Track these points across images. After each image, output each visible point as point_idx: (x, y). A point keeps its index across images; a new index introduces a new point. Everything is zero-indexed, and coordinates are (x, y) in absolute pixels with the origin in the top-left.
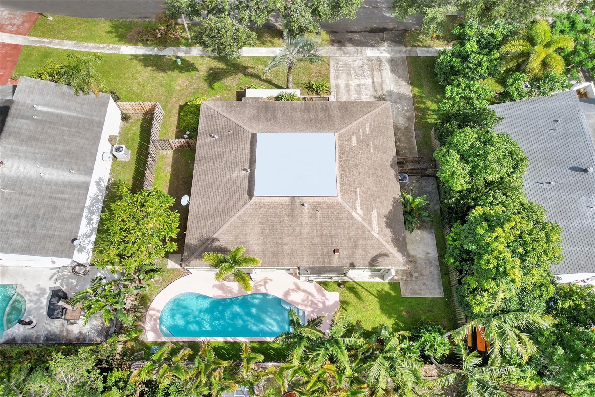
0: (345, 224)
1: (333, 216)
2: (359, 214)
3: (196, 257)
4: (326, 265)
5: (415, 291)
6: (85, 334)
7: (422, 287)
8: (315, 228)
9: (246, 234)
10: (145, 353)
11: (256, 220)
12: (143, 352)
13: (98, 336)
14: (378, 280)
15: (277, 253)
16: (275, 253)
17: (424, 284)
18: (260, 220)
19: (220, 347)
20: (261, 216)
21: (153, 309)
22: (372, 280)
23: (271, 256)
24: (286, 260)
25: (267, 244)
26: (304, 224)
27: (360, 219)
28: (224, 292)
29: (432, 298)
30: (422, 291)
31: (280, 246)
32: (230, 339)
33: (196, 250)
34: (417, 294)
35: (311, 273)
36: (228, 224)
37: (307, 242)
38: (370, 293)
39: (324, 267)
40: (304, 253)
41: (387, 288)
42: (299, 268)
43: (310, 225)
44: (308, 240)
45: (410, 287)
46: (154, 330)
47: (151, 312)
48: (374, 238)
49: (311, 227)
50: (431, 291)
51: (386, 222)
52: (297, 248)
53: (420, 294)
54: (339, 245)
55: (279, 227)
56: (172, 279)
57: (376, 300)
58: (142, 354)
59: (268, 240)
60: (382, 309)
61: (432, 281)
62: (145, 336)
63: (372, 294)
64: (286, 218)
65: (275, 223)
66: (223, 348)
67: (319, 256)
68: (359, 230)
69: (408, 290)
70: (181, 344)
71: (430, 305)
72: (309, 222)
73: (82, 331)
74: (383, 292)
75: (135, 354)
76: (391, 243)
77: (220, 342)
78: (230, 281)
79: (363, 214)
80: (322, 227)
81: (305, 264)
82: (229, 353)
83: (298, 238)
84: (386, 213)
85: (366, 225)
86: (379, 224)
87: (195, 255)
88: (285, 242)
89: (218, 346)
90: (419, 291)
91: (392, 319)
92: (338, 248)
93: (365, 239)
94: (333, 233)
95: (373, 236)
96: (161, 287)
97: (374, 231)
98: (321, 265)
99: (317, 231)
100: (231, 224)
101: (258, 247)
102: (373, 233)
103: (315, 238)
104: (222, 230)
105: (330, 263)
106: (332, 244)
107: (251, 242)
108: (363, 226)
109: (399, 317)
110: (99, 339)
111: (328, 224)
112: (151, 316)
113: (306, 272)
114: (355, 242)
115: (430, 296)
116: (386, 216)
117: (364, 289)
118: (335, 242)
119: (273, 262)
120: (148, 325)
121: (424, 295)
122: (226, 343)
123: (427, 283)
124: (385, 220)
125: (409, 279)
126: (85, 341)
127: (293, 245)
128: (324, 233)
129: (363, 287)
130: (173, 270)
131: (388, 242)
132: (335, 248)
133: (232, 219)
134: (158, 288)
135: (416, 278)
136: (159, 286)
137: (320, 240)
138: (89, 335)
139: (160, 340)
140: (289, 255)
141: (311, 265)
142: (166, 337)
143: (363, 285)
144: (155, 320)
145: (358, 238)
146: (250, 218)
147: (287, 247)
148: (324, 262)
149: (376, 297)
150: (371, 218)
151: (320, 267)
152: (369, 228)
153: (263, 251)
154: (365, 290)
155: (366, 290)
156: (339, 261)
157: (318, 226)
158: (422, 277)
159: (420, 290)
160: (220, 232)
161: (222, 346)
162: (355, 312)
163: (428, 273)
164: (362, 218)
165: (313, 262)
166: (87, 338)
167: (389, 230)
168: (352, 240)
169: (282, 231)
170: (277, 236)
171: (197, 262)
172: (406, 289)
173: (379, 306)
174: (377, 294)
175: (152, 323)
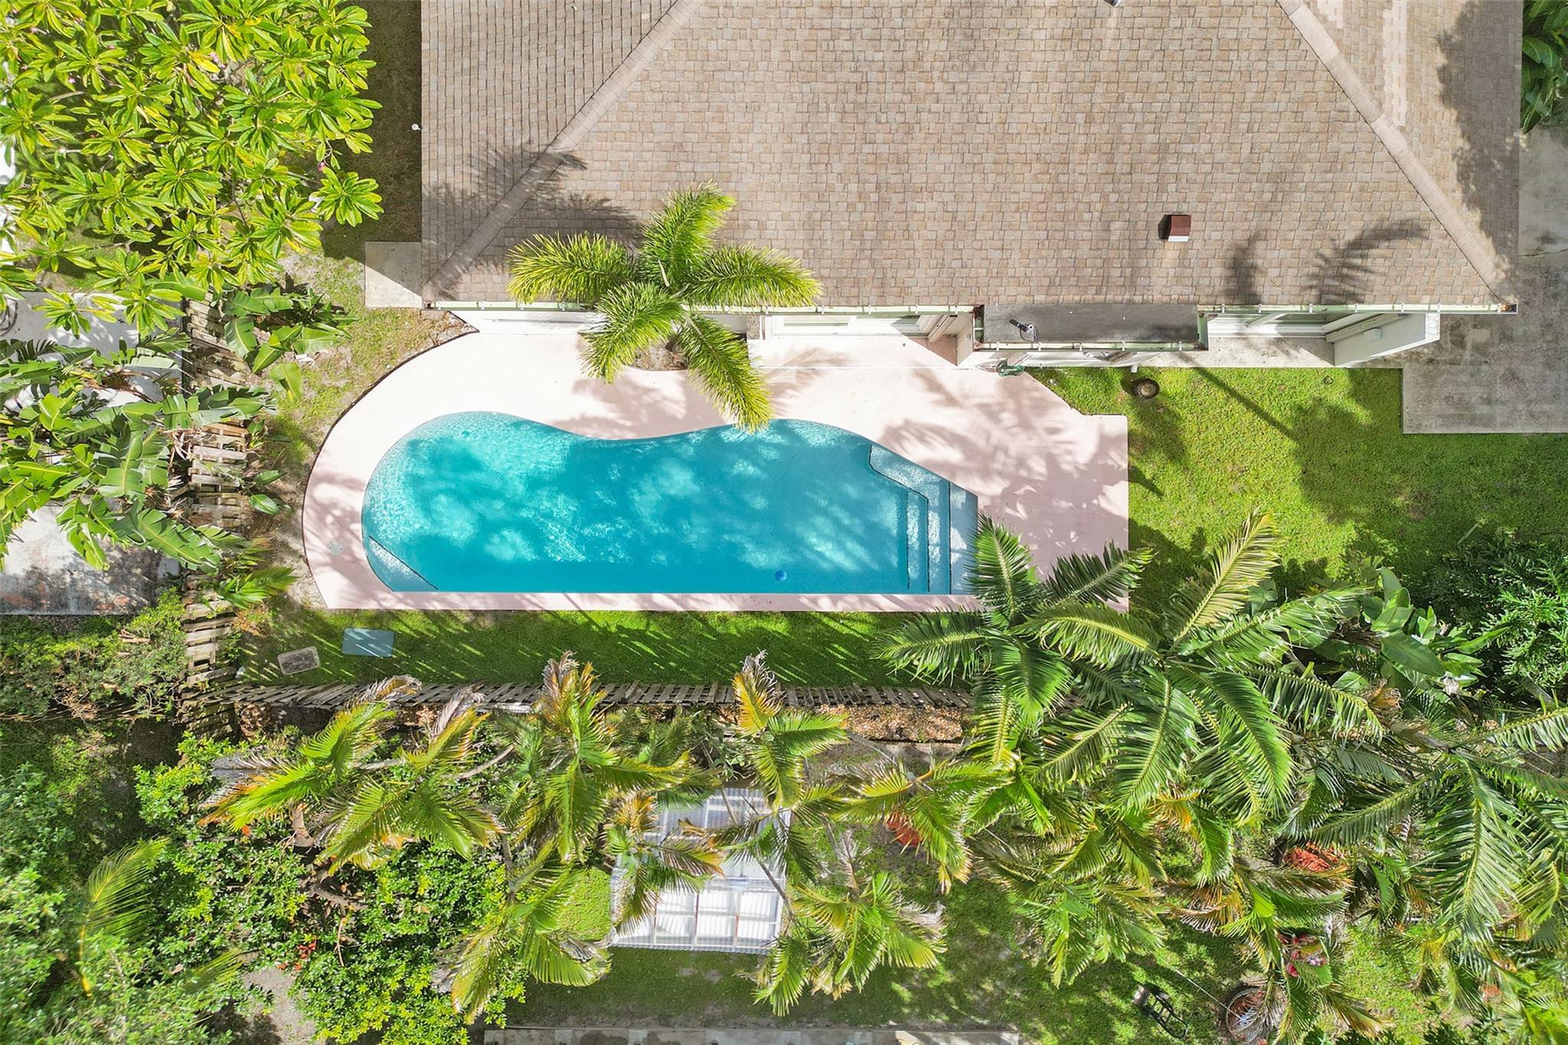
0: (1248, 75)
1: (1189, 31)
2: (1324, 20)
3: (482, 258)
4: (1115, 296)
5: (1468, 406)
6: (58, 577)
7: (1501, 392)
8: (1081, 99)
9: (723, 138)
10: (321, 652)
11: (776, 54)
12: (313, 650)
13: (114, 586)
14: (1307, 360)
15: (878, 240)
16: (870, 235)
17: (1512, 377)
18: (795, 55)
19: (628, 631)
20: (802, 34)
21: (330, 479)
22: (1279, 362)
23: (848, 254)
24: (920, 274)
25: (830, 189)
26: (1026, 77)
27: (1327, 49)
28: (627, 411)
29: (1533, 438)
30: (1499, 409)
31: (895, 198)
32: (663, 601)
33: (478, 221)
34: (1473, 421)
35: (1038, 338)
36: (626, 80)
37: (1036, 179)
38: (1265, 416)
39: (1104, 304)
40: (1009, 236)
41: (1338, 396)
42: (979, 312)
43: (1056, 87)
44: (1037, 167)
45: (1446, 392)
46: (341, 562)
47: (321, 492)
48: (1381, 155)
49: (1060, 97)
50: (1536, 408)
51: (1444, 74)
52: (981, 209)
53: (1489, 421)
54: (1193, 196)
55: (894, 96)
56: (392, 354)
57: (1289, 444)
58: (309, 657)
59: (838, 168)
60: (1308, 482)
61: (1548, 365)
62: (312, 591)
63: (1273, 423)
64: (937, 45)
65: (873, 76)
66: (641, 636)
67: (1084, 251)
68: (1310, 113)
69: (1435, 406)
70: (466, 619)
71: (1524, 466)
72: (1053, 68)
73: (42, 566)
74: (1322, 415)
75: (282, 659)
76: (1452, 181)
77: (625, 613)
78: (651, 367)
79: (1347, 21)
80: (1120, 98)
81: (1012, 291)
82: (664, 655)
83: (989, 157)
84: (1448, 23)
85: (1352, 81)
86: (1412, 77)
87: (479, 241)
88: (919, 180)
89: (620, 628)
90: (1484, 409)
91: (1350, 524)
92: (1185, 209)
93: (1334, 163)
94: (1172, 128)
95: (1376, 142)
96: (350, 386)
97: (1389, 116)
98: (1089, 296)
99: (1089, 121)
100: (645, 77)
101: (786, 207)
102: (1381, 126)
103: (1075, 157)
104: (596, 111)
105: (1133, 285)
106: (1161, 188)
107: (750, 180)
108: (1337, 87)
109: (1381, 518)
110: (119, 601)
111: (1156, 77)
112: (324, 509)
113: (1015, 331)
114: (1278, 179)
115: (1530, 430)
116: (1444, 42)
117: (1241, 399)
118: (1177, 177)
119: (856, 283)
120: (316, 544)
121: (1504, 425)
122: (650, 614)
123: (1527, 371)
124: (1440, 59)
125: (1446, 357)
126: (65, 606)
127: (958, 199)
128: (1128, 128)
129: (1233, 393)
130: (393, 315)
131: (1440, 178)
132: (1173, 209)
133: (647, 52)
134: (338, 391)
135: (1479, 348)
136: (342, 384)
137: (1102, 168)
138: (74, 582)
139: (371, 606)
140: (938, 245)
141: (1040, 298)
142: (400, 595)
143: (1234, 384)
144: (342, 523)
145: (1296, 158)
146: (742, 44)
147: (931, 205)
148: (1105, 281)
149: (1288, 433)
150: (1378, 45)
151: (1086, 304)
152: (1366, 103)
153: (810, 226)
154: (1241, 407)
155: (1249, 404)
156: (1179, 278)
157: (1100, 89)
158: (1503, 347)
159: (1489, 401)
160: (586, 122)
161: (634, 627)
162: (1194, 498)
163: (1534, 328)
164: (1339, 43)
165: (1052, 284)
166: (71, 595)
167: (1453, 114)
168: (1266, 167)
169: (910, 118)
170: (883, 149)
171: (490, 277)
172: (1428, 399)
173: (1298, 469)
174: (1295, 421)
175: (329, 535)
